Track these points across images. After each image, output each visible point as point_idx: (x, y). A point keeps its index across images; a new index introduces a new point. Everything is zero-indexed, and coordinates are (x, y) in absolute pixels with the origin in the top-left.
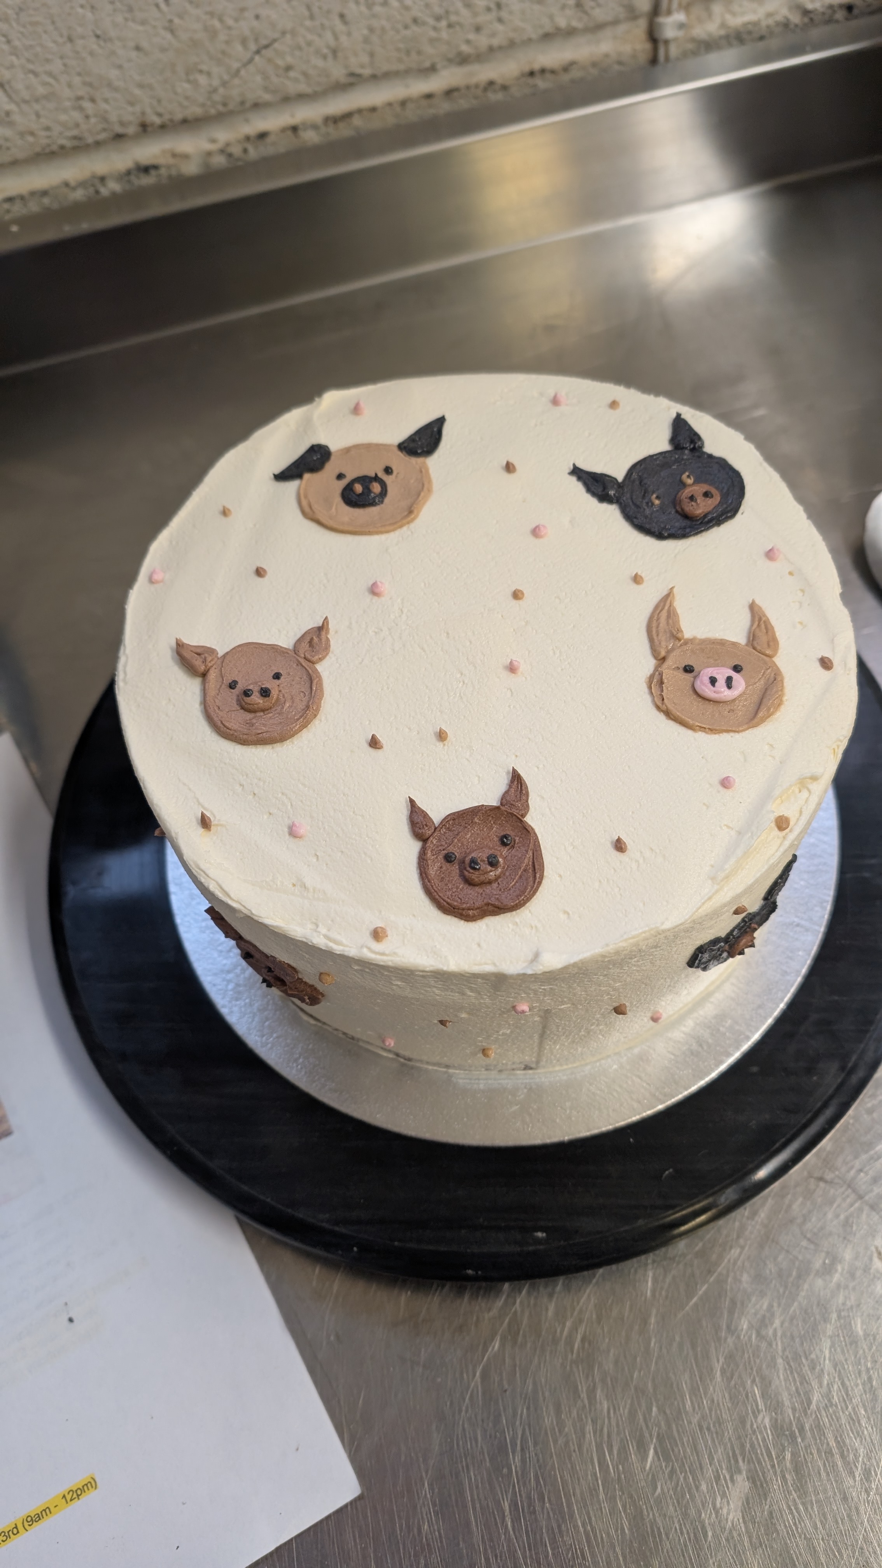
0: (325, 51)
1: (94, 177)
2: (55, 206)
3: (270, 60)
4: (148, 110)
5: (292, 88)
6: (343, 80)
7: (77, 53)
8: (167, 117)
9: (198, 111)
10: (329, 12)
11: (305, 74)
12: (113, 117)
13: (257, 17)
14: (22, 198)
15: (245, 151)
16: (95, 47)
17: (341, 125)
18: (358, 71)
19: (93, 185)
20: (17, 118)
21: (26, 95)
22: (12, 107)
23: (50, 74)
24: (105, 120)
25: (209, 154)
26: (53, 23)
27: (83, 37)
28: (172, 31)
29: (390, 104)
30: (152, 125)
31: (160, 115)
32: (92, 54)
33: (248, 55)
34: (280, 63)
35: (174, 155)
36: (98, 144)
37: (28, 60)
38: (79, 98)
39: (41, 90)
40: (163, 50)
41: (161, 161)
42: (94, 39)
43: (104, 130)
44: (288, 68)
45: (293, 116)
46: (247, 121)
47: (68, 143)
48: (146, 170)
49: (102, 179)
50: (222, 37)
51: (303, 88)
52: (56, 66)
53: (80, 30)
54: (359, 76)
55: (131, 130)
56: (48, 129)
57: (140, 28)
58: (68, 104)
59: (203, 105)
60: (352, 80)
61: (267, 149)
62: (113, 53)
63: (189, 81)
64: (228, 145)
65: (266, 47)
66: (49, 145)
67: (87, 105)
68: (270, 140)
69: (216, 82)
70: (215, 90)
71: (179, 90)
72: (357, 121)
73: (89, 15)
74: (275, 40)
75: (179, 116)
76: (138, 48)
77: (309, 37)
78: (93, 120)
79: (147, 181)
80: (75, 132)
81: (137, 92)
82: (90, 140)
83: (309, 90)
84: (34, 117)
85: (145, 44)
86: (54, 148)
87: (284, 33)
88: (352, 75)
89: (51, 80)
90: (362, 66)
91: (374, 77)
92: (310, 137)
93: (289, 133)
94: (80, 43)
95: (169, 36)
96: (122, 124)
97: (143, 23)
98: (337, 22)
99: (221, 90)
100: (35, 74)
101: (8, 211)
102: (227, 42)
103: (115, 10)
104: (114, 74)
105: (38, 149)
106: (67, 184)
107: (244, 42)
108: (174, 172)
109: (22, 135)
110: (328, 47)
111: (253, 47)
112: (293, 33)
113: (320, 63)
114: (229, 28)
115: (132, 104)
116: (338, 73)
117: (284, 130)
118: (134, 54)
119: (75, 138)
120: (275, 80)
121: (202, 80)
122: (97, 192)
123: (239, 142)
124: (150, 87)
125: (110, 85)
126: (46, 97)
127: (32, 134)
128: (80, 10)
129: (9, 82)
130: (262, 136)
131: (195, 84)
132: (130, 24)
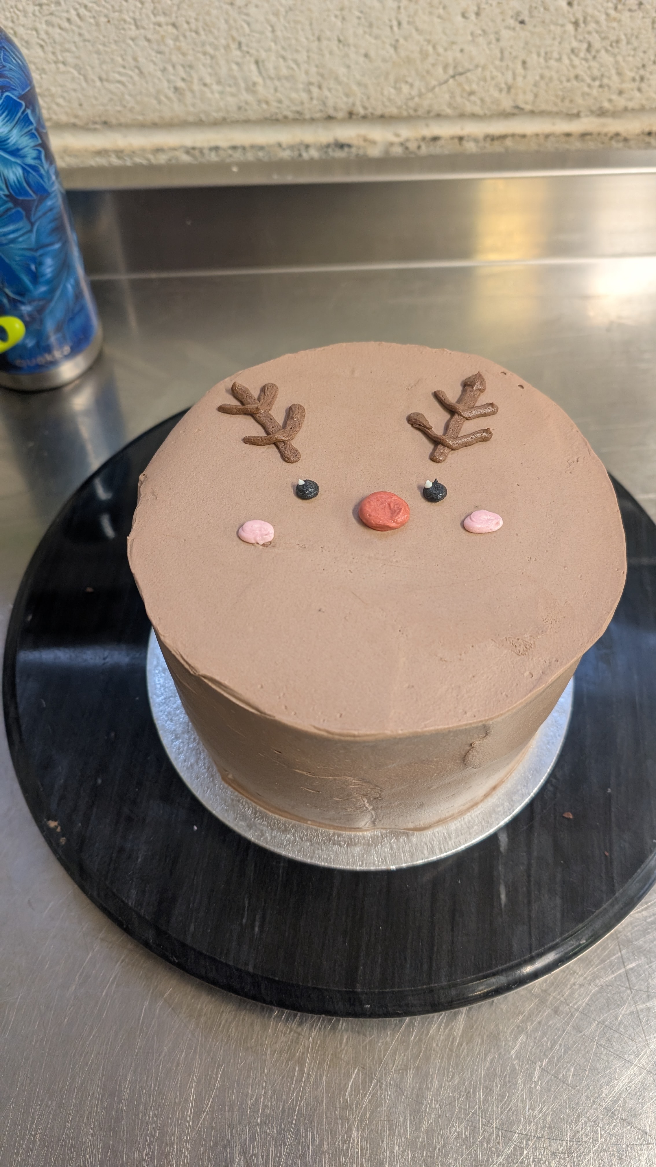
0: (503, 86)
1: (301, 143)
2: (266, 159)
3: (460, 84)
4: (358, 103)
5: (469, 108)
6: (509, 109)
7: (320, 49)
8: (370, 110)
9: (394, 111)
10: (516, 57)
11: (482, 100)
12: (330, 103)
13: (462, 51)
14: (244, 148)
15: (419, 147)
16: (335, 48)
17: (496, 143)
18: (522, 105)
19: (299, 150)
20: (260, 89)
21: (272, 72)
22: (259, 80)
23: (295, 61)
24: (324, 104)
25: (392, 144)
26: (311, 24)
27: (329, 39)
28: (395, 48)
29: (537, 135)
30: (357, 114)
31: (365, 108)
32: (331, 53)
33: (445, 77)
34: (467, 88)
35: (365, 140)
36: (313, 120)
37: (283, 48)
38: (310, 84)
39: (284, 71)
40: (384, 60)
41: (355, 142)
42: (336, 42)
43: (321, 111)
44: (472, 93)
45: (462, 129)
46: (427, 125)
47: (290, 115)
48: (341, 146)
49: (307, 147)
50: (431, 60)
51: (477, 110)
52: (302, 57)
53: (328, 33)
54: (522, 109)
55: (340, 115)
56: (280, 101)
57: (373, 41)
58: (301, 86)
59: (399, 108)
60: (516, 111)
61: (436, 149)
62: (347, 55)
63: (395, 88)
64: (408, 140)
65: (461, 74)
66: (277, 114)
67: (315, 90)
68: (439, 143)
69: (415, 92)
70: (412, 98)
71: (386, 93)
72: (509, 142)
73: (339, 23)
74: (469, 70)
75: (379, 112)
76: (366, 56)
77: (495, 73)
78: (315, 102)
79: (340, 154)
80: (299, 108)
81: (354, 87)
82: (308, 116)
83: (481, 113)
84: (272, 91)
85: (372, 54)
86: (280, 117)
87: (477, 66)
88: (517, 107)
89: (294, 66)
90: (526, 103)
91: (532, 112)
92: (471, 147)
93: (456, 141)
94: (325, 42)
95: (392, 51)
96: (335, 109)
97: (377, 37)
98: (519, 66)
99: (417, 99)
100: (284, 59)
101: (231, 156)
102: (433, 65)
103: (359, 24)
104: (342, 71)
105: (268, 115)
106: (280, 145)
107: (446, 67)
108: (361, 152)
109: (259, 102)
110: (506, 84)
111: (451, 72)
112: (484, 68)
113: (496, 94)
114: (439, 55)
115: (347, 96)
116: (507, 104)
117: (452, 138)
118: (361, 59)
119: (298, 112)
120: (459, 99)
121: (405, 89)
122: (300, 155)
123: (417, 140)
124: (366, 86)
125: (337, 79)
126: (287, 78)
127: (267, 103)
128: (333, 19)
129: (263, 61)
130: (435, 139)
131: (399, 90)
132: (367, 36)
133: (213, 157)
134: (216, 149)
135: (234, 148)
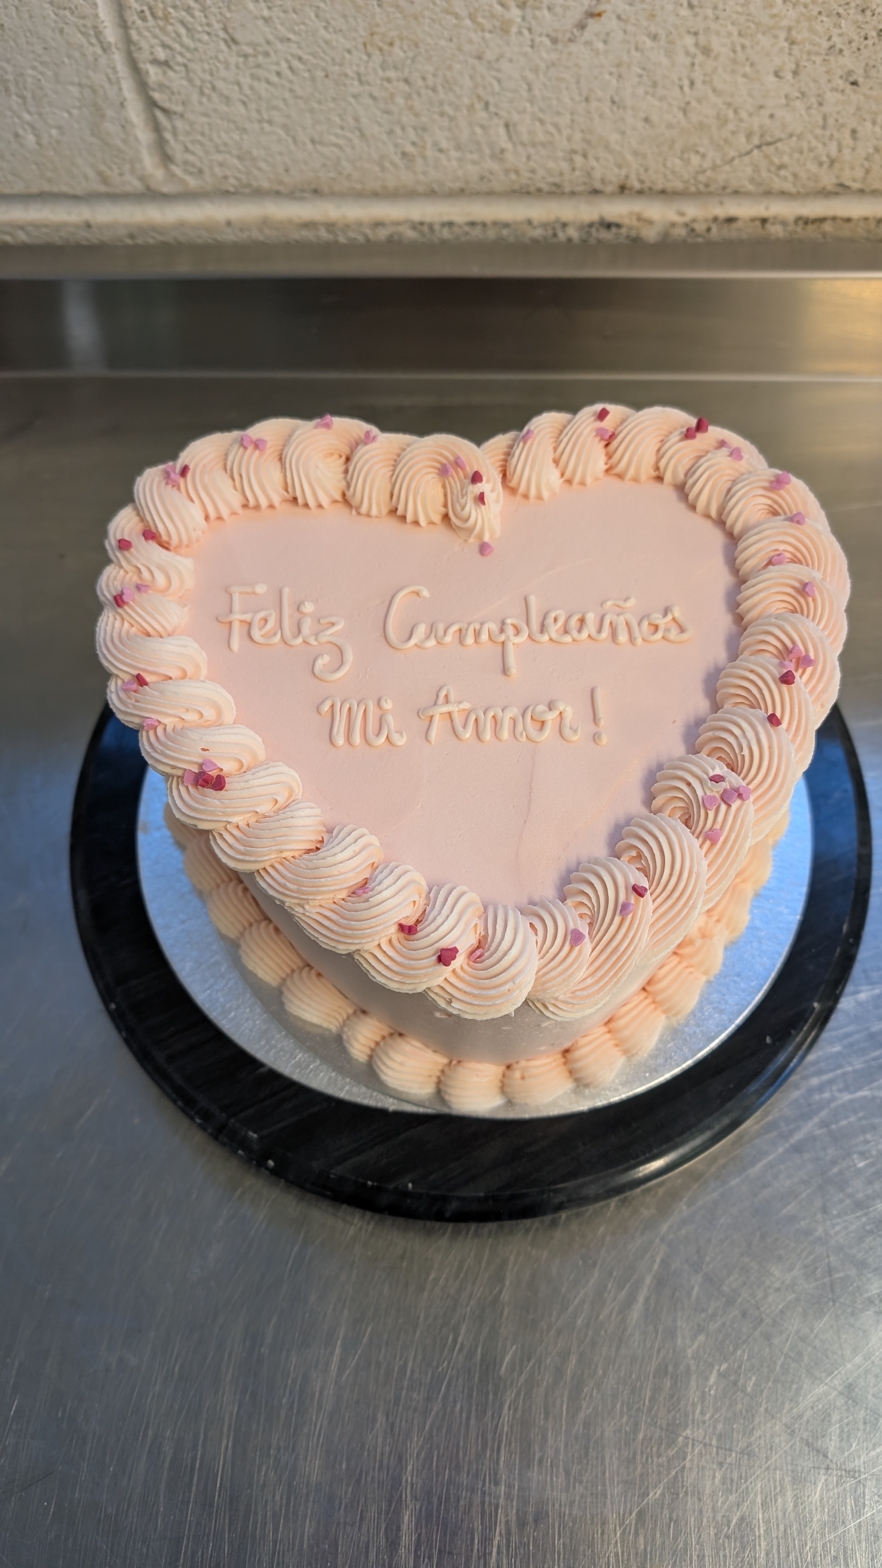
0: (824, 158)
1: (557, 221)
2: (512, 239)
3: (766, 156)
4: (633, 176)
5: (777, 184)
6: (830, 188)
7: (589, 113)
8: (648, 184)
9: (679, 185)
10: (843, 125)
11: (795, 176)
12: (597, 174)
13: (772, 116)
14: (484, 225)
15: (709, 230)
16: (607, 111)
17: (810, 227)
18: (848, 183)
19: (554, 229)
20: (509, 156)
21: (525, 138)
22: (509, 146)
23: (556, 126)
24: (589, 175)
25: (673, 225)
26: (578, 82)
27: (599, 100)
28: (685, 112)
29: (866, 219)
30: (631, 189)
31: (642, 182)
32: (601, 116)
33: (749, 148)
34: (776, 161)
35: (639, 218)
36: (573, 193)
37: (541, 110)
38: (574, 152)
39: (541, 137)
40: (670, 126)
41: (626, 221)
42: (609, 104)
43: (585, 183)
44: (782, 167)
45: (767, 209)
46: (721, 203)
47: (545, 187)
48: (609, 226)
49: (564, 225)
50: (731, 126)
51: (788, 186)
52: (564, 120)
53: (600, 93)
54: (848, 187)
55: (609, 189)
56: (533, 171)
57: (657, 103)
58: (560, 154)
59: (686, 182)
60: (839, 189)
61: (730, 232)
62: (622, 119)
63: (681, 159)
64: (694, 221)
65: (769, 144)
66: (528, 186)
67: (579, 160)
68: (735, 225)
69: (707, 164)
70: (704, 171)
71: (669, 164)
72: (827, 227)
73: (614, 82)
74: (780, 140)
75: (659, 186)
76: (646, 120)
77: (814, 143)
78: (577, 173)
79: (606, 235)
80: (557, 180)
81: (629, 157)
82: (567, 189)
83: (793, 190)
84: (524, 159)
85: (655, 118)
86: (532, 189)
87: (791, 135)
88: (842, 185)
89: (554, 131)
90: (854, 180)
91: (862, 191)
92: (776, 230)
93: (758, 223)
94: (594, 104)
95: (680, 115)
96: (603, 181)
97: (662, 99)
98: (847, 135)
99: (709, 173)
100: (542, 122)
101: (467, 233)
102: (733, 133)
103: (639, 83)
104: (614, 137)
105: (516, 187)
106: (529, 222)
107: (749, 136)
108: (633, 234)
109: (507, 172)
110: (828, 156)
111: (756, 141)
112: (800, 137)
113: (813, 168)
114: (741, 120)
115: (619, 167)
116: (828, 180)
117: (753, 220)
118: (640, 125)
119: (555, 185)
120: (764, 174)
121: (695, 160)
122: (555, 235)
123: (706, 221)
124: (644, 156)
125: (607, 147)
126: (543, 145)
127: (517, 172)
128: (607, 77)
129: (515, 125)
130: (731, 220)
131: (688, 161)
132: (649, 97)
133: (446, 233)
134: (450, 224)
135: (472, 224)
